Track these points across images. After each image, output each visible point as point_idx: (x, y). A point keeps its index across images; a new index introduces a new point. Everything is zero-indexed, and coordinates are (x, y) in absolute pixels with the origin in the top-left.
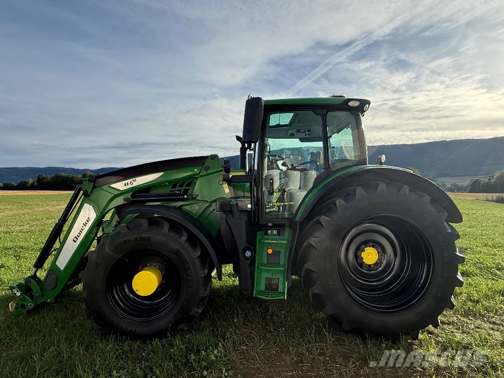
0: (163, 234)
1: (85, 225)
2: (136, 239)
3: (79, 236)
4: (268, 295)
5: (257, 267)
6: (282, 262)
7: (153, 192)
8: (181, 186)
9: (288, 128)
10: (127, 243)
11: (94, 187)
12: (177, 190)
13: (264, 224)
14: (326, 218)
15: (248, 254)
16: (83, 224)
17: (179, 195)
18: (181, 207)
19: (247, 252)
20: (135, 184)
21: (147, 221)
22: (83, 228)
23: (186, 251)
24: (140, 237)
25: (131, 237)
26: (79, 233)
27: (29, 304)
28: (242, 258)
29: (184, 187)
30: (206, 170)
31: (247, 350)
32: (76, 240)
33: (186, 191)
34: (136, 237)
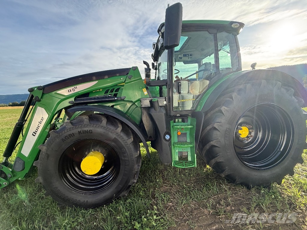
0: (103, 127)
1: (40, 123)
2: (79, 132)
3: (36, 132)
4: (183, 164)
5: (173, 145)
6: (188, 140)
7: (91, 96)
8: (112, 91)
9: (179, 53)
10: (72, 136)
11: (43, 93)
12: (109, 95)
13: (173, 115)
14: (226, 108)
15: (167, 137)
16: (39, 122)
17: (110, 97)
18: (113, 106)
19: (167, 135)
20: (76, 91)
21: (87, 117)
22: (39, 125)
23: (122, 139)
24: (83, 131)
25: (76, 131)
26: (36, 129)
27: (4, 183)
28: (163, 140)
29: (114, 93)
30: (130, 78)
31: (173, 206)
32: (35, 134)
33: (115, 95)
34: (80, 131)
